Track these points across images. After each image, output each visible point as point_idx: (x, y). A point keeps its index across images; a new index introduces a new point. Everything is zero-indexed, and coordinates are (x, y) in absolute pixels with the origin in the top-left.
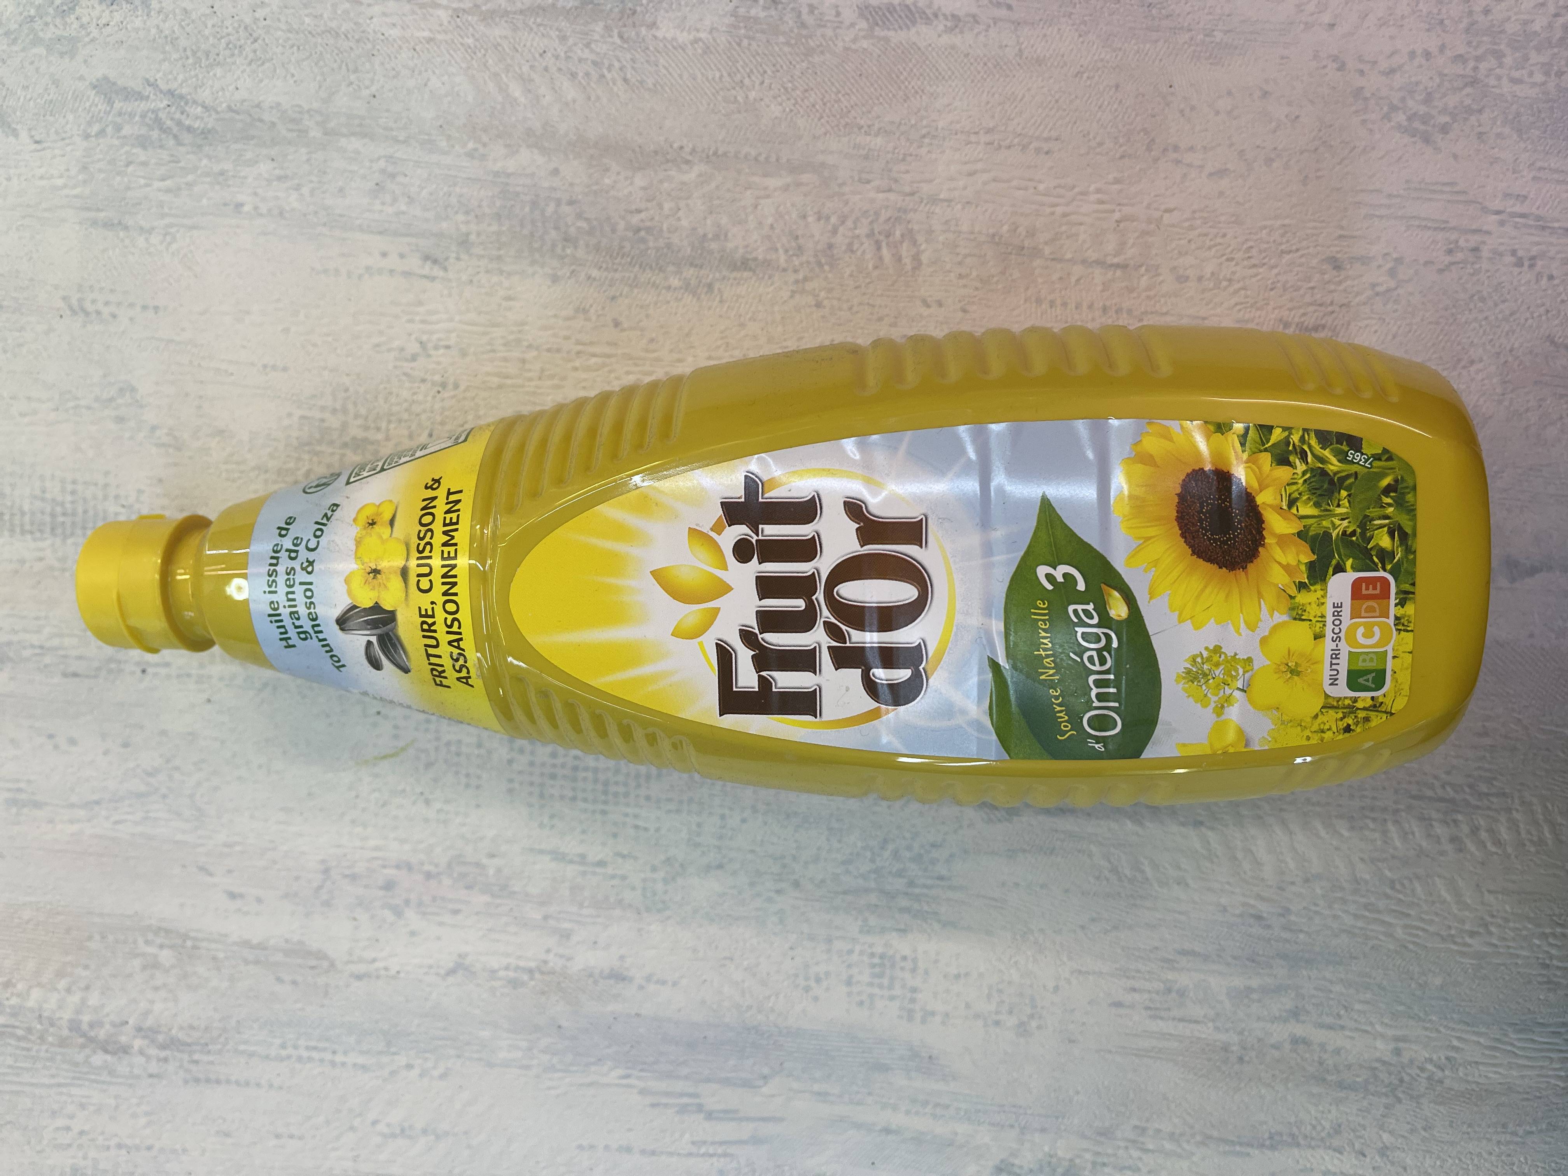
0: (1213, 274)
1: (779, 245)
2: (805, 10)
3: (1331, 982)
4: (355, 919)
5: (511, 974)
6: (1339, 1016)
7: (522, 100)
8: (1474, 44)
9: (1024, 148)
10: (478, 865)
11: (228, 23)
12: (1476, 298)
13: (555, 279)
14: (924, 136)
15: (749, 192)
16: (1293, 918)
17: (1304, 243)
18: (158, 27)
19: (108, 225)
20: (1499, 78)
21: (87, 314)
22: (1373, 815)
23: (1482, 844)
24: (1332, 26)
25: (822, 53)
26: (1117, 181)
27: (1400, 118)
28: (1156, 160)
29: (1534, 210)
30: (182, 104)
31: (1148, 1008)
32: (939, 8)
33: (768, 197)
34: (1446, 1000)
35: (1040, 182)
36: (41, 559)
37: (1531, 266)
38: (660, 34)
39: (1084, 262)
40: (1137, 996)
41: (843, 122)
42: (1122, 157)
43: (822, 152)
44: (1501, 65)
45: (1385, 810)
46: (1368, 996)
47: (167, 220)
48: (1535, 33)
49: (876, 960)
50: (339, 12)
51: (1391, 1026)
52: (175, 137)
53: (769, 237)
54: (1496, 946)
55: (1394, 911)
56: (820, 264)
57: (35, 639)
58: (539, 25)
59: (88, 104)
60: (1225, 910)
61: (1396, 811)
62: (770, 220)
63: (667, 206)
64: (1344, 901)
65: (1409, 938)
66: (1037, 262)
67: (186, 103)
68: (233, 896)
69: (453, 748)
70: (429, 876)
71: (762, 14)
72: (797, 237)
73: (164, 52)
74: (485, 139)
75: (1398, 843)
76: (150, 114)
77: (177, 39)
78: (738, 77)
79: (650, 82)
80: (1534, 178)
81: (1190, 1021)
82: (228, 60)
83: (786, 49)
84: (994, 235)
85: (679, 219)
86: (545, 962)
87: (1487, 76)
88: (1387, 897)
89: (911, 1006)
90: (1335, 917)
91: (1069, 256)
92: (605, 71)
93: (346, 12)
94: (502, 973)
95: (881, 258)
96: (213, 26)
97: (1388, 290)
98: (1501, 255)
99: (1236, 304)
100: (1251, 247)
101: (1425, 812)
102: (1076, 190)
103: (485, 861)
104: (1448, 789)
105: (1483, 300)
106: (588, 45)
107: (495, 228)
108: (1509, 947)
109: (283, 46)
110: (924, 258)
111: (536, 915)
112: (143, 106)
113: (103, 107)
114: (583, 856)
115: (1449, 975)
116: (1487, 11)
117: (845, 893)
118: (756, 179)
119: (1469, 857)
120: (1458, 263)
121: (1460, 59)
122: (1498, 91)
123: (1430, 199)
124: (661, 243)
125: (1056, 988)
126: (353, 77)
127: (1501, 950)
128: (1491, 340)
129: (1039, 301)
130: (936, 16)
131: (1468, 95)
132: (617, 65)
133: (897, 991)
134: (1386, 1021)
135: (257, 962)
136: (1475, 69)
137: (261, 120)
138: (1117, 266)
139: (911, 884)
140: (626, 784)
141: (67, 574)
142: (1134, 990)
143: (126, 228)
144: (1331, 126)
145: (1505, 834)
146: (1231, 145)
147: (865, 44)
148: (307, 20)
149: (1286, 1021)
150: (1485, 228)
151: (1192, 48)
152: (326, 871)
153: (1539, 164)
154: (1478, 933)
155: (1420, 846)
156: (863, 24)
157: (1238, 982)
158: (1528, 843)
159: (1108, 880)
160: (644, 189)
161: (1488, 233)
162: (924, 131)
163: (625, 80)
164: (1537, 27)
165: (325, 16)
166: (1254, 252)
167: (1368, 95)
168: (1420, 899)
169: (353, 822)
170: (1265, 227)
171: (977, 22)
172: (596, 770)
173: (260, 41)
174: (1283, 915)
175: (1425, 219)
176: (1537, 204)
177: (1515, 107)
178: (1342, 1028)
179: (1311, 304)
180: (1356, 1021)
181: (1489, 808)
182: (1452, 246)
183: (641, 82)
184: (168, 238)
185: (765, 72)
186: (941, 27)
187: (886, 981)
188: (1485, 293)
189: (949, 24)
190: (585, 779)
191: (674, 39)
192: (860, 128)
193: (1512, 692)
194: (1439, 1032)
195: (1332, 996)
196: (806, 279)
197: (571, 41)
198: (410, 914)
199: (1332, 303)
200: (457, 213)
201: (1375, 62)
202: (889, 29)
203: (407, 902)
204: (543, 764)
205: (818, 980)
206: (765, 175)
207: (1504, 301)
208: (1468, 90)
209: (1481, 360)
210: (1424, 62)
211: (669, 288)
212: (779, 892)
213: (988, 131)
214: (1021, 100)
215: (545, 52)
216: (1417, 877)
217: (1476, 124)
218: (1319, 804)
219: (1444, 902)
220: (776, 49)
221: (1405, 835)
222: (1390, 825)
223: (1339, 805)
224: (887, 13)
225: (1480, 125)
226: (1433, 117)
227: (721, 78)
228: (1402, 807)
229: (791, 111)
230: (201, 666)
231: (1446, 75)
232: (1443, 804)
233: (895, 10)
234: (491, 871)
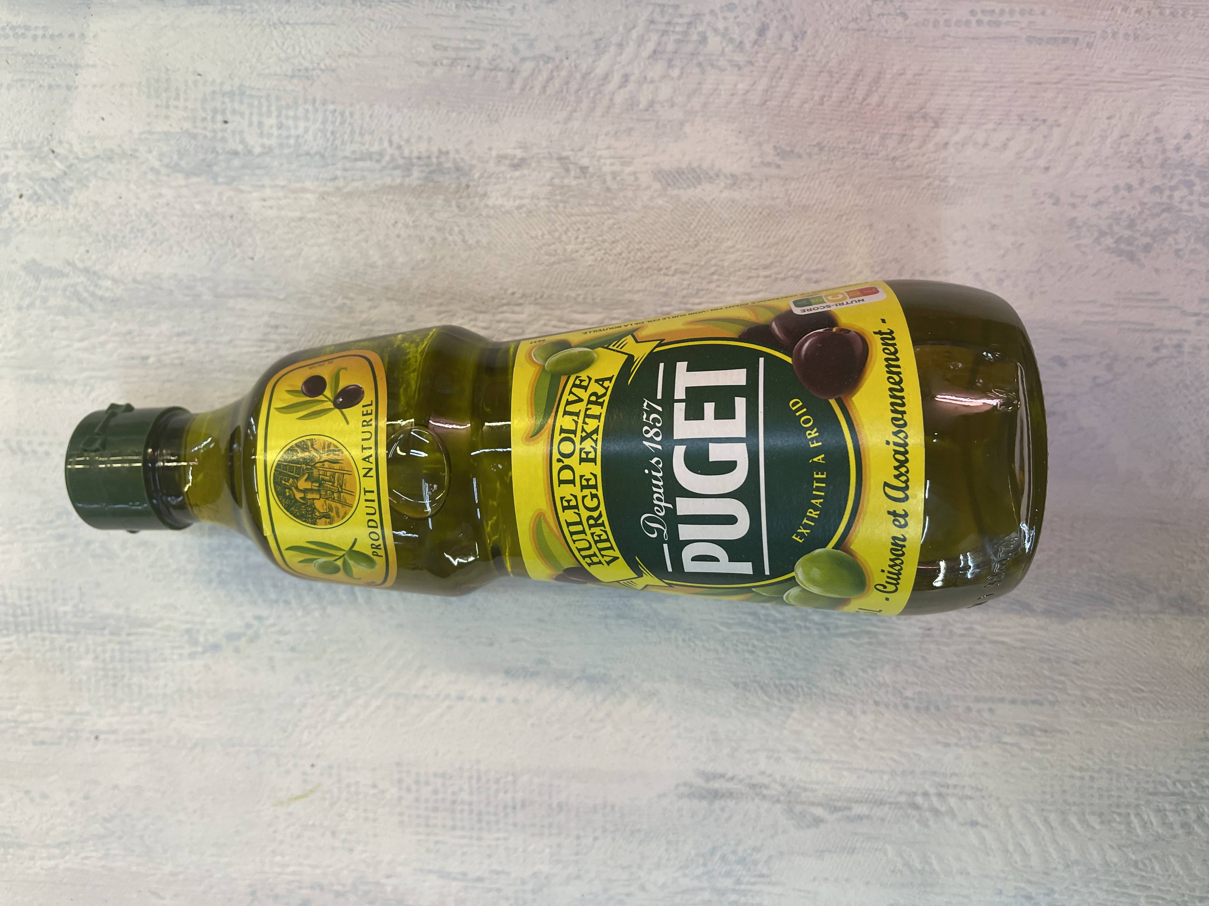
7: (380, 263)
8: (1169, 176)
9: (797, 277)
10: (377, 883)
11: (131, 211)
12: (1180, 385)
14: (713, 274)
16: (1057, 896)
18: (75, 217)
19: (38, 380)
20: (1191, 204)
21: (25, 453)
22: (1118, 811)
24: (1047, 169)
25: (625, 211)
27: (1109, 241)
30: (96, 278)
32: (720, 170)
36: (10, 651)
38: (490, 202)
41: (645, 266)
43: (630, 291)
44: (1191, 193)
45: (1128, 806)
47: (86, 374)
50: (224, 199)
52: (90, 306)
55: (1138, 885)
57: (9, 715)
58: (391, 201)
59: (20, 282)
60: (1000, 893)
61: (1138, 806)
64: (1098, 880)
67: (99, 278)
69: (353, 789)
70: (338, 894)
71: (574, 183)
73: (80, 237)
74: (352, 295)
75: (1139, 831)
76: (69, 288)
77: (90, 226)
78: (557, 235)
79: (484, 241)
82: (133, 242)
83: (595, 209)
87: (1181, 202)
88: (1132, 874)
90: (1091, 893)
92: (447, 235)
93: (230, 199)
96: (120, 214)
97: (1107, 382)
98: (1199, 349)
101: (1160, 805)
103: (383, 881)
104: (1178, 785)
105: (1186, 387)
106: (431, 215)
109: (179, 229)
112: (65, 281)
113: (32, 283)
114: (465, 874)
116: (1178, 149)
117: (683, 892)
119: (1196, 837)
120: (1165, 358)
121: (1156, 189)
122: (1190, 214)
123: (1138, 307)
126: (237, 251)
128: (1195, 420)
130: (718, 176)
131: (1165, 219)
132: (456, 229)
136: (1170, 197)
137: (160, 288)
139: (738, 882)
140: (496, 814)
141: (31, 661)
143: (54, 381)
144: (1050, 250)
146: (968, 269)
147: (660, 202)
148: (198, 207)
150: (1185, 328)
151: (931, 191)
152: (253, 893)
155: (1157, 832)
156: (657, 186)
159: (901, 872)
161: (1188, 332)
162: (713, 269)
163: (464, 241)
165: (213, 202)
167: (1080, 224)
168: (1158, 874)
169: (273, 852)
171: (751, 179)
172: (471, 804)
173: (158, 225)
174: (1048, 895)
175: (1134, 323)
182: (1158, 344)
183: (478, 242)
184: (88, 388)
185: (579, 229)
186: (723, 185)
188: (1188, 382)
189: (729, 182)
190: (462, 811)
191: (502, 206)
192: (660, 270)
197: (417, 213)
201: (1085, 197)
202: (679, 188)
204: (427, 801)
208: (1165, 215)
210: (1126, 194)
212: (628, 895)
213: (766, 267)
214: (792, 240)
215: (396, 222)
216: (1156, 857)
217: (1173, 242)
218: (1074, 804)
219: (1177, 875)
220: (587, 210)
221: (1145, 825)
222: (1132, 817)
223: (1091, 804)
224: (677, 176)
225: (1176, 243)
226: (1136, 239)
227: (543, 235)
228: (1142, 802)
229: (602, 259)
230: (143, 732)
231: (1146, 204)
232: (1174, 798)
233: (683, 173)
234: (389, 889)
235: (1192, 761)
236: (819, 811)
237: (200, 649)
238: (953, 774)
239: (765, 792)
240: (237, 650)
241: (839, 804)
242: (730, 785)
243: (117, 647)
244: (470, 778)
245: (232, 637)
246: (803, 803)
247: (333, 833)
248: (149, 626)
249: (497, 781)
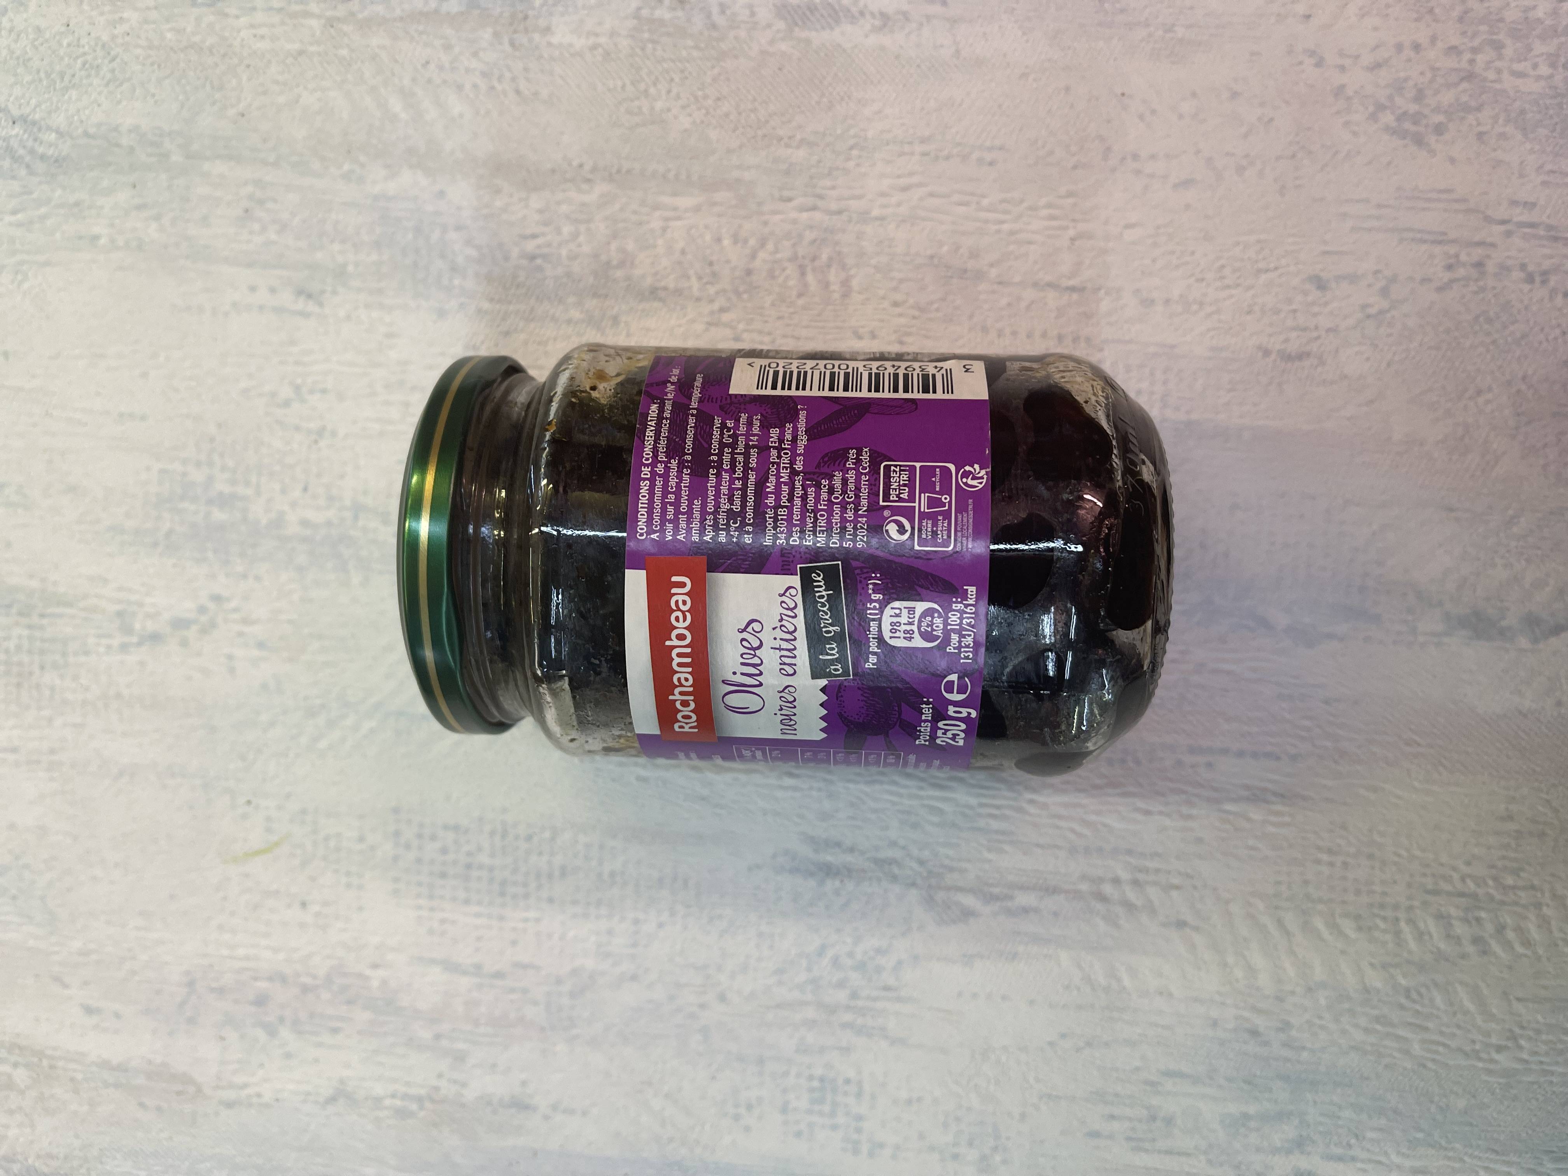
0: (1181, 296)
1: (691, 272)
2: (715, 10)
3: (1340, 1107)
4: (222, 1039)
5: (398, 1103)
6: (1349, 1146)
7: (403, 116)
8: (1469, 34)
9: (965, 158)
10: (360, 976)
11: (84, 41)
12: (1481, 319)
13: (441, 314)
14: (851, 148)
15: (657, 214)
16: (1294, 1033)
17: (1283, 262)
18: (9, 47)
20: (1499, 71)
22: (1382, 913)
23: (1508, 945)
24: (1308, 17)
25: (736, 57)
26: (1070, 194)
27: (1388, 118)
28: (1113, 170)
29: (1544, 218)
30: (35, 130)
31: (1129, 1139)
32: (866, 6)
33: (679, 218)
34: (1471, 1125)
35: (983, 196)
37: (1544, 282)
38: (555, 40)
39: (1035, 285)
40: (1116, 1125)
41: (760, 133)
42: (1075, 167)
43: (738, 167)
44: (1500, 57)
45: (1396, 907)
46: (1383, 1122)
47: (19, 257)
48: (1539, 21)
49: (816, 1084)
50: (203, 25)
51: (1408, 1156)
52: (28, 166)
53: (680, 263)
54: (1526, 1062)
55: (1410, 1024)
56: (738, 294)
58: (421, 33)
60: (1215, 1024)
61: (1410, 908)
62: (681, 245)
63: (567, 229)
64: (1353, 1013)
65: (1429, 1055)
66: (982, 287)
67: (40, 129)
68: (89, 1010)
69: (332, 844)
70: (305, 989)
71: (668, 16)
72: (711, 264)
73: (16, 75)
74: (362, 158)
75: (1412, 945)
77: (29, 59)
78: (642, 86)
79: (545, 93)
80: (1544, 183)
81: (1179, 1154)
83: (695, 53)
84: (932, 257)
85: (580, 246)
86: (437, 1089)
87: (1485, 70)
88: (1402, 1007)
89: (855, 1136)
90: (1343, 1032)
91: (1017, 279)
92: (495, 83)
93: (211, 25)
94: (388, 1102)
95: (806, 285)
96: (69, 45)
97: (1381, 312)
98: (1509, 270)
99: (1209, 330)
100: (1223, 266)
101: (1443, 909)
102: (1025, 205)
103: (368, 972)
104: (1468, 881)
105: (1489, 321)
106: (475, 54)
107: (374, 257)
108: (1541, 1063)
109: (144, 65)
110: (855, 283)
111: (425, 1034)
114: (478, 967)
115: (1474, 1096)
117: (779, 1006)
118: (666, 200)
119: (1494, 960)
120: (1460, 280)
121: (1453, 50)
122: (1498, 86)
123: (1424, 209)
124: (560, 271)
125: (1023, 1116)
126: (218, 96)
127: (1534, 1067)
128: (1500, 367)
129: (985, 330)
130: (862, 14)
131: (1465, 91)
132: (508, 75)
133: (841, 1120)
134: (1404, 1150)
135: (117, 1086)
136: (1472, 61)
137: (118, 145)
138: (1073, 289)
139: (854, 995)
140: (525, 885)
142: (1112, 1117)
144: (1309, 129)
145: (1535, 934)
146: (1198, 152)
147: (784, 47)
148: (169, 35)
149: (1289, 1152)
150: (1489, 240)
151: (1151, 45)
152: (191, 984)
153: (1548, 167)
154: (1506, 1048)
155: (1438, 949)
156: (781, 25)
157: (1233, 1108)
158: (1560, 943)
159: (1078, 989)
160: (540, 211)
161: (1493, 245)
162: (852, 142)
163: (518, 92)
164: (1540, 13)
165: (189, 29)
166: (1227, 271)
167: (1351, 93)
168: (1438, 1009)
169: (221, 927)
170: (1238, 243)
171: (907, 19)
172: (491, 869)
173: (118, 60)
174: (1280, 1030)
175: (1420, 231)
176: (1548, 212)
177: (1518, 103)
178: (1353, 1159)
179: (1293, 329)
180: (1368, 1150)
181: (1516, 904)
182: (1452, 261)
183: (536, 94)
184: (19, 277)
185: (672, 80)
186: (869, 26)
187: (827, 1108)
188: (1492, 314)
189: (877, 23)
190: (479, 879)
191: (570, 45)
192: (780, 139)
193: (1538, 769)
194: (1461, 1160)
195: (1340, 1123)
196: (722, 310)
197: (457, 50)
198: (285, 1033)
199: (1316, 328)
200: (332, 241)
201: (1357, 57)
202: (810, 29)
203: (281, 1019)
204: (432, 862)
205: (749, 1107)
206: (675, 194)
207: (1513, 323)
208: (1465, 85)
209: (1490, 389)
210: (1412, 54)
211: (569, 321)
212: (702, 1006)
213: (923, 141)
214: (960, 105)
215: (428, 63)
216: (1436, 985)
217: (1474, 123)
218: (1320, 901)
219: (1466, 1013)
220: (684, 53)
221: (1420, 936)
222: (1403, 924)
223: (1344, 902)
224: (808, 13)
225: (1479, 124)
226: (1425, 117)
227: (623, 87)
228: (1416, 903)
229: (702, 122)
230: (52, 751)
231: (1438, 69)
232: (1463, 900)
233: (816, 9)
234: (375, 984)
235: (1489, 848)
236: (969, 901)
237: (135, 639)
238: (1157, 854)
239: (896, 870)
240: (184, 643)
241: (996, 891)
242: (849, 858)
243: (26, 632)
244: (492, 833)
245: (180, 624)
246: (949, 889)
247: (304, 905)
248: (69, 605)
249: (529, 838)
